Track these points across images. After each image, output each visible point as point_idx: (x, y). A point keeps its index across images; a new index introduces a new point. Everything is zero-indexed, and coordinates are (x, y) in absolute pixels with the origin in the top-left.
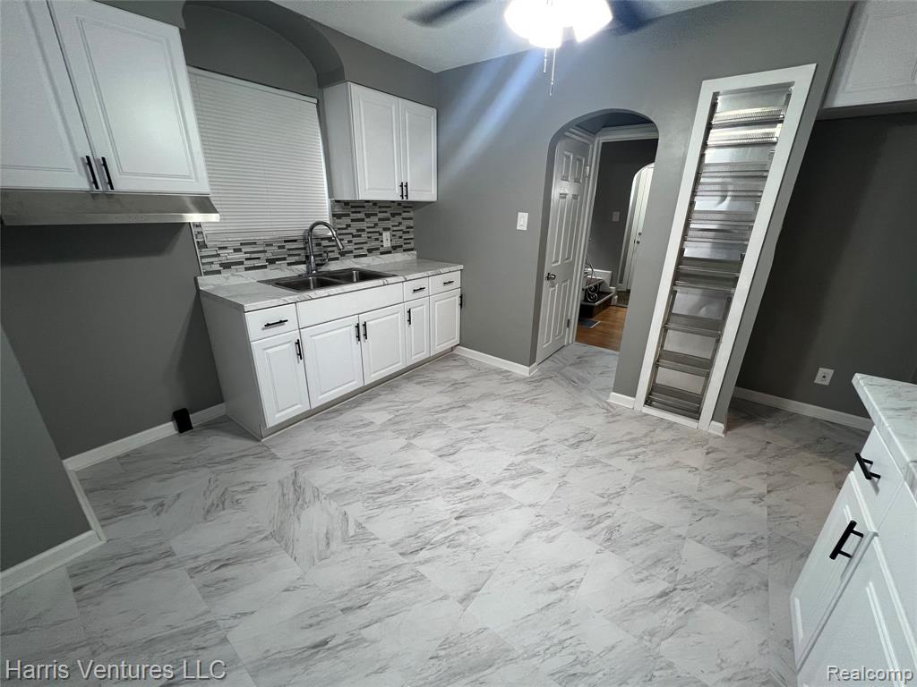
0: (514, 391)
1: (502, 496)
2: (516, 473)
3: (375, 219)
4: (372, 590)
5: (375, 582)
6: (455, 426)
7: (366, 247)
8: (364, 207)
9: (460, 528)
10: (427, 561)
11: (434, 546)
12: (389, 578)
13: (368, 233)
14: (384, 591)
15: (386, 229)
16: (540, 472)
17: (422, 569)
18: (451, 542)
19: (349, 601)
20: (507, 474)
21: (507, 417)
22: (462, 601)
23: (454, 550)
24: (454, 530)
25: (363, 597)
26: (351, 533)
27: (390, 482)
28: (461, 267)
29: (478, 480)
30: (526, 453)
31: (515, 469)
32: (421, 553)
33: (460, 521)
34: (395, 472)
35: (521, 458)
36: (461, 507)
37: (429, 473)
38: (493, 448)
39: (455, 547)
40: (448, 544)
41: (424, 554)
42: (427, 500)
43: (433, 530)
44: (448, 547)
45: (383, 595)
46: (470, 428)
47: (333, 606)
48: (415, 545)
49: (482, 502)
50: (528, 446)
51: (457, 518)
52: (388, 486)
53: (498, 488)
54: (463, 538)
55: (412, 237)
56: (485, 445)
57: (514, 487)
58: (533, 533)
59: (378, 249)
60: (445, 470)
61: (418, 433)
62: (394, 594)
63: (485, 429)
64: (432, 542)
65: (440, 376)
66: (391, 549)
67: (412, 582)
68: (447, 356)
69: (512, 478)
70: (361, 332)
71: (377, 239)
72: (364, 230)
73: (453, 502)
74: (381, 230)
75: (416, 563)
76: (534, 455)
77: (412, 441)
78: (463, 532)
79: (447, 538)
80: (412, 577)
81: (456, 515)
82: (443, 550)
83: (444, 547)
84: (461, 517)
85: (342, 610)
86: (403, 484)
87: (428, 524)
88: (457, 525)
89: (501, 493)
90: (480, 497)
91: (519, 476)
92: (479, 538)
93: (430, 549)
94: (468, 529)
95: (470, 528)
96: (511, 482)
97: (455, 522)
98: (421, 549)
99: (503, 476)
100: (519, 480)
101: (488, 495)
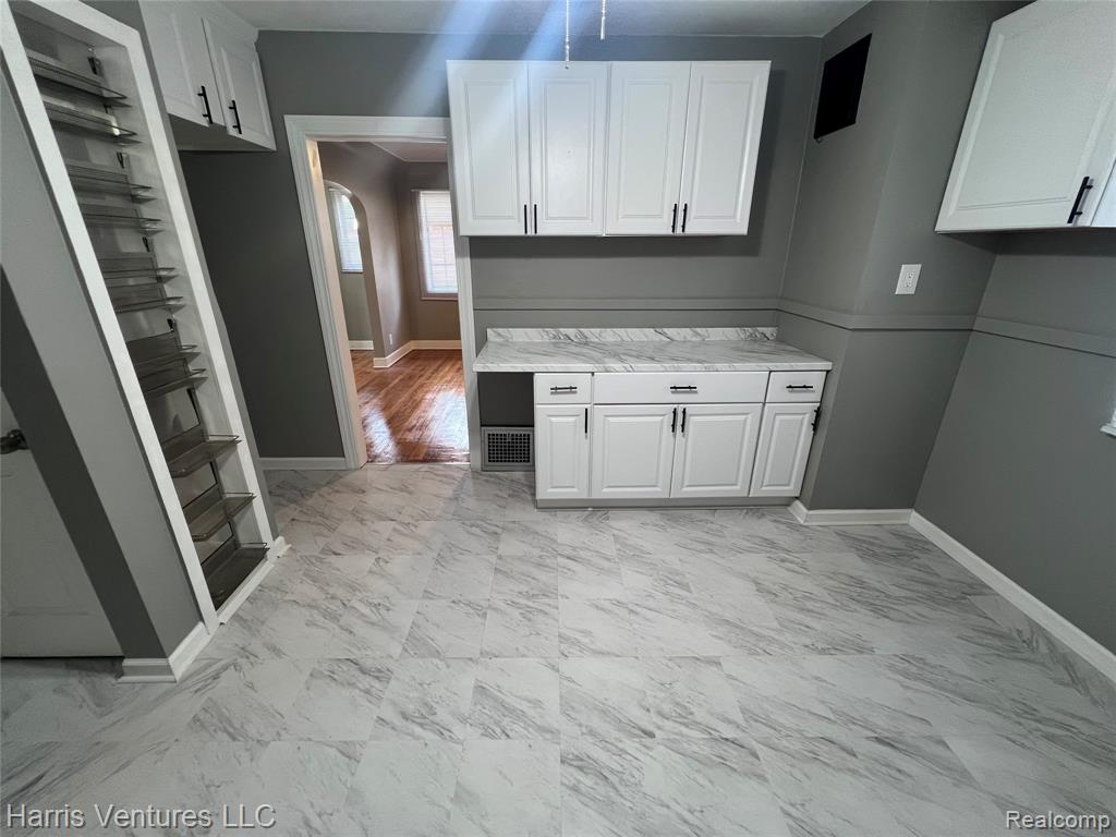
1: (567, 709)
5: (806, 753)
9: (658, 720)
11: (707, 729)
12: (785, 743)
14: (798, 736)
16: (481, 689)
17: (739, 718)
18: (685, 717)
20: (517, 728)
23: (687, 705)
24: (668, 724)
29: (562, 762)
31: (497, 723)
32: (729, 736)
33: (651, 728)
35: (459, 731)
36: (630, 745)
39: (686, 708)
40: (690, 717)
41: (729, 733)
43: (695, 748)
44: (692, 714)
48: (732, 753)
49: (596, 722)
51: (651, 735)
53: (553, 716)
54: (667, 708)
57: (537, 703)
62: (787, 724)
64: (708, 737)
69: (520, 717)
73: (635, 763)
76: (443, 715)
78: (660, 714)
79: (686, 725)
80: (756, 721)
81: (648, 741)
82: (700, 715)
83: (699, 719)
84: (644, 732)
87: (696, 765)
88: (659, 728)
89: (564, 712)
90: (592, 733)
91: (509, 711)
92: (649, 692)
93: (715, 730)
94: (652, 710)
95: (648, 710)
96: (531, 712)
97: (658, 733)
98: (727, 740)
99: (526, 732)
100: (518, 706)
101: (580, 725)
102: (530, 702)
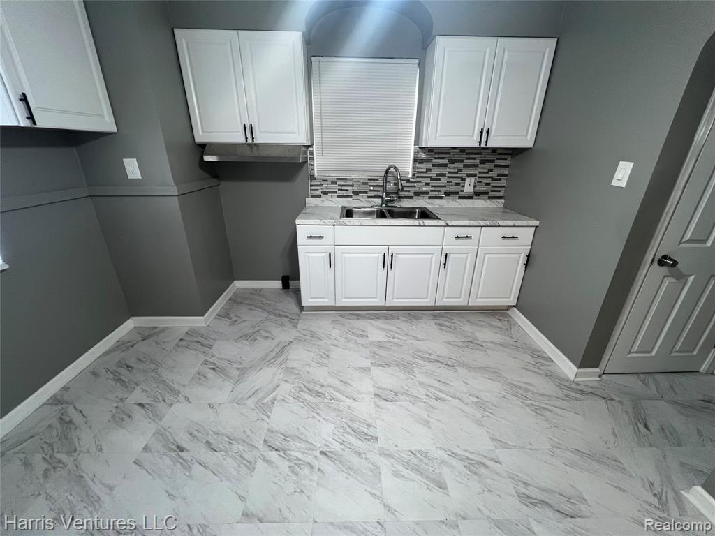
0: (531, 385)
1: (376, 471)
2: (418, 464)
3: (460, 165)
4: (227, 446)
5: (235, 443)
6: (420, 378)
7: (444, 190)
9: (316, 464)
10: (268, 461)
11: (285, 456)
12: (242, 448)
13: (449, 177)
14: (230, 453)
15: (469, 175)
16: (442, 486)
17: (260, 464)
18: (296, 465)
19: (215, 440)
20: (406, 457)
21: (482, 405)
22: (245, 515)
23: (290, 473)
24: (309, 459)
25: (220, 446)
26: (265, 401)
27: (322, 386)
28: (537, 223)
29: (376, 438)
30: (454, 455)
31: (421, 460)
32: (274, 453)
33: (321, 457)
34: (335, 382)
35: (443, 455)
36: (336, 447)
37: (352, 401)
38: (427, 424)
39: (292, 472)
40: (292, 465)
41: (273, 455)
42: (324, 419)
43: (298, 445)
44: (290, 467)
45: (227, 455)
46: (431, 389)
47: (208, 434)
48: (277, 444)
49: (355, 460)
50: (466, 451)
51: (322, 453)
52: (318, 388)
53: (385, 465)
54: (306, 471)
56: (424, 415)
57: (397, 475)
59: (457, 193)
60: (364, 408)
61: (386, 365)
62: (231, 461)
63: (444, 400)
64: (287, 452)
65: (467, 327)
66: (266, 431)
67: (245, 465)
68: (497, 313)
69: (407, 465)
70: (388, 261)
71: (457, 184)
72: (444, 175)
73: (336, 438)
74: (464, 176)
75: (262, 455)
76: (459, 465)
77: (372, 368)
78: (312, 467)
79: (298, 459)
80: (249, 462)
81: (325, 449)
82: (284, 465)
83: (287, 464)
84: (326, 455)
85: (207, 442)
86: (327, 395)
87: (302, 437)
88: (315, 457)
89: (378, 468)
90: (359, 454)
91: (415, 469)
92: (315, 485)
93: (280, 456)
94: (317, 469)
95: (319, 469)
96: (400, 468)
97: (318, 454)
98: (276, 450)
99: (401, 454)
100: (410, 472)
101: (366, 459)
102: (403, 476)
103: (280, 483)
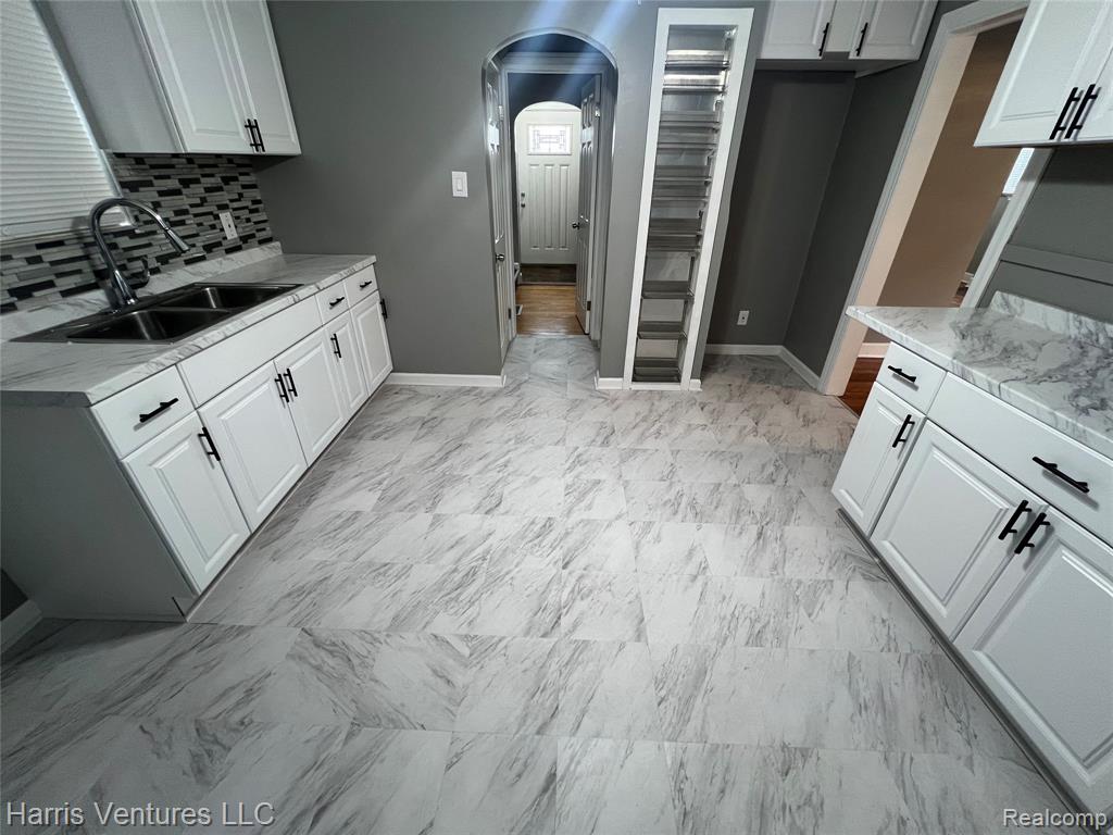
0: (501, 408)
1: (585, 522)
2: (580, 493)
3: (198, 189)
4: (548, 692)
5: (544, 682)
6: (472, 471)
7: (199, 242)
8: (172, 166)
9: (578, 573)
10: (575, 626)
11: (568, 606)
12: (554, 667)
13: (196, 215)
14: (561, 683)
15: (223, 207)
16: (598, 482)
17: (578, 636)
18: (579, 593)
19: (536, 719)
20: (571, 499)
21: (520, 440)
22: (638, 638)
23: (590, 598)
24: (573, 581)
25: (548, 704)
26: (466, 652)
27: (455, 570)
28: (373, 259)
29: (549, 518)
30: (570, 469)
31: (574, 490)
32: (563, 621)
33: (570, 568)
34: (452, 555)
35: (570, 476)
36: (558, 553)
37: (491, 537)
38: (535, 480)
39: (588, 596)
40: (579, 597)
41: (565, 622)
42: (516, 566)
43: (553, 593)
44: (582, 599)
45: (564, 687)
46: (490, 467)
47: (524, 738)
48: (549, 618)
49: (573, 538)
50: (566, 462)
51: (564, 567)
52: (458, 577)
53: (575, 517)
54: (587, 582)
55: (265, 218)
56: (522, 479)
57: (589, 507)
58: (640, 541)
59: (219, 244)
60: (504, 526)
61: (435, 500)
62: (576, 675)
63: (508, 461)
64: (562, 605)
65: (396, 418)
66: (528, 638)
67: (581, 653)
69: (579, 500)
70: (286, 386)
71: (213, 227)
72: (185, 212)
73: (545, 554)
74: (213, 209)
75: (566, 634)
76: (579, 469)
77: (437, 511)
78: (581, 577)
79: (572, 591)
80: (575, 650)
81: (561, 564)
82: (580, 606)
83: (578, 602)
84: (567, 563)
85: (538, 733)
86: (474, 564)
87: (541, 589)
88: (570, 573)
89: (582, 521)
90: (567, 534)
91: (584, 494)
92: (601, 573)
93: (567, 612)
94: (584, 572)
95: (585, 569)
96: (582, 505)
97: (565, 572)
98: (559, 618)
99: (569, 502)
100: (586, 499)
101: (573, 528)
102: (590, 504)
103: (601, 608)
